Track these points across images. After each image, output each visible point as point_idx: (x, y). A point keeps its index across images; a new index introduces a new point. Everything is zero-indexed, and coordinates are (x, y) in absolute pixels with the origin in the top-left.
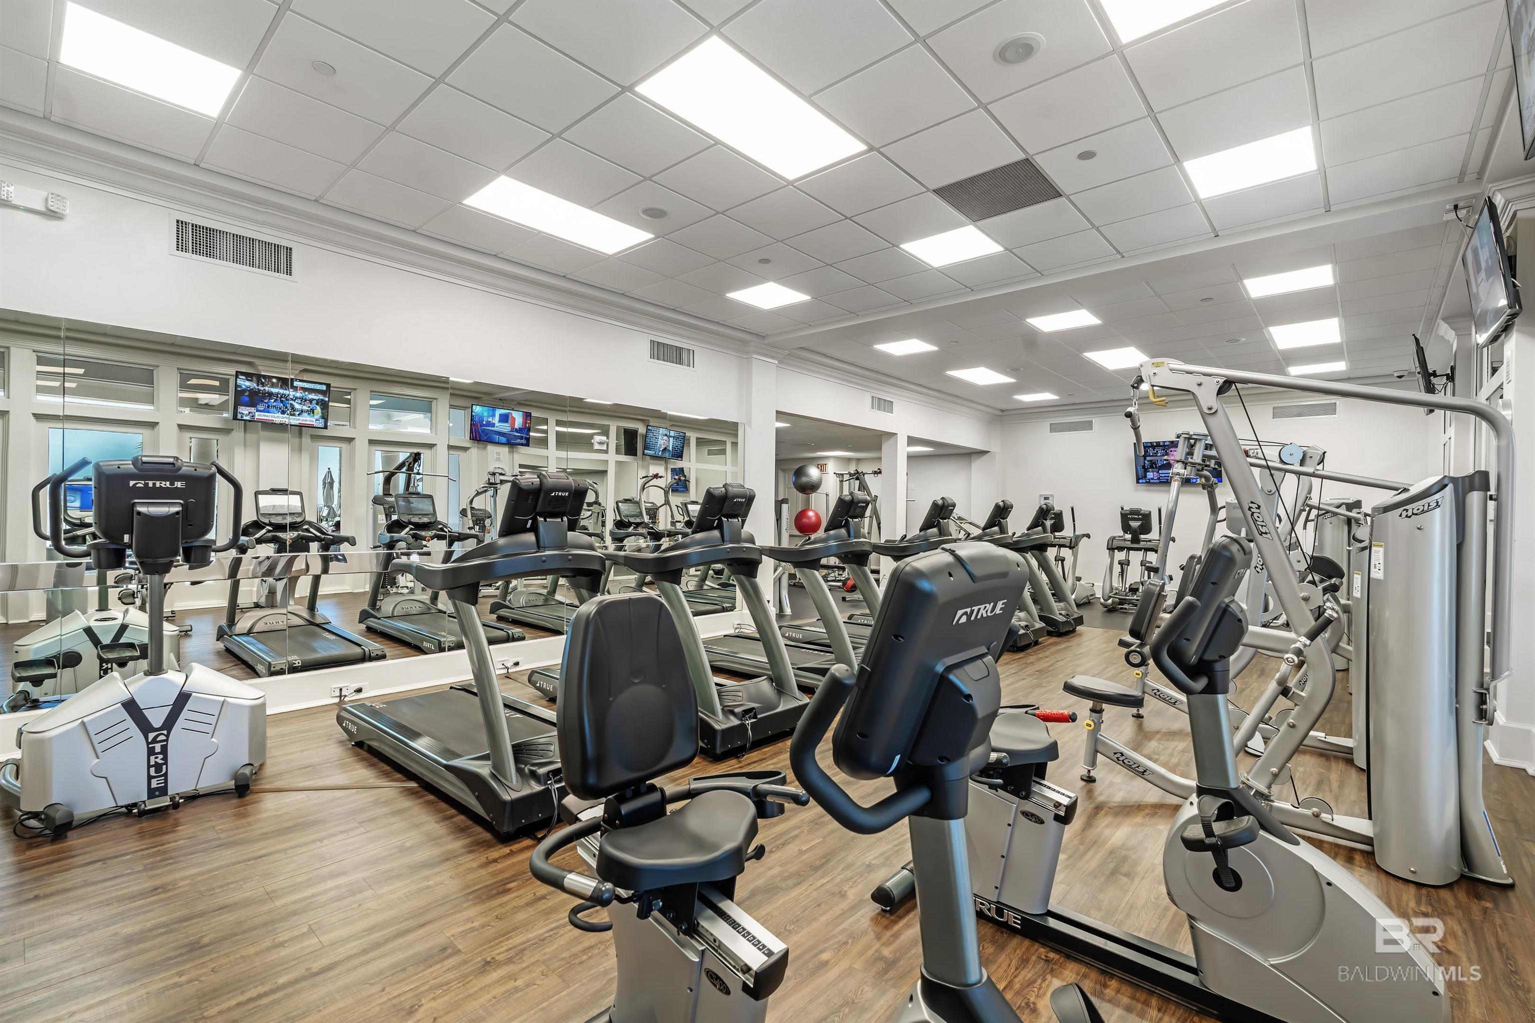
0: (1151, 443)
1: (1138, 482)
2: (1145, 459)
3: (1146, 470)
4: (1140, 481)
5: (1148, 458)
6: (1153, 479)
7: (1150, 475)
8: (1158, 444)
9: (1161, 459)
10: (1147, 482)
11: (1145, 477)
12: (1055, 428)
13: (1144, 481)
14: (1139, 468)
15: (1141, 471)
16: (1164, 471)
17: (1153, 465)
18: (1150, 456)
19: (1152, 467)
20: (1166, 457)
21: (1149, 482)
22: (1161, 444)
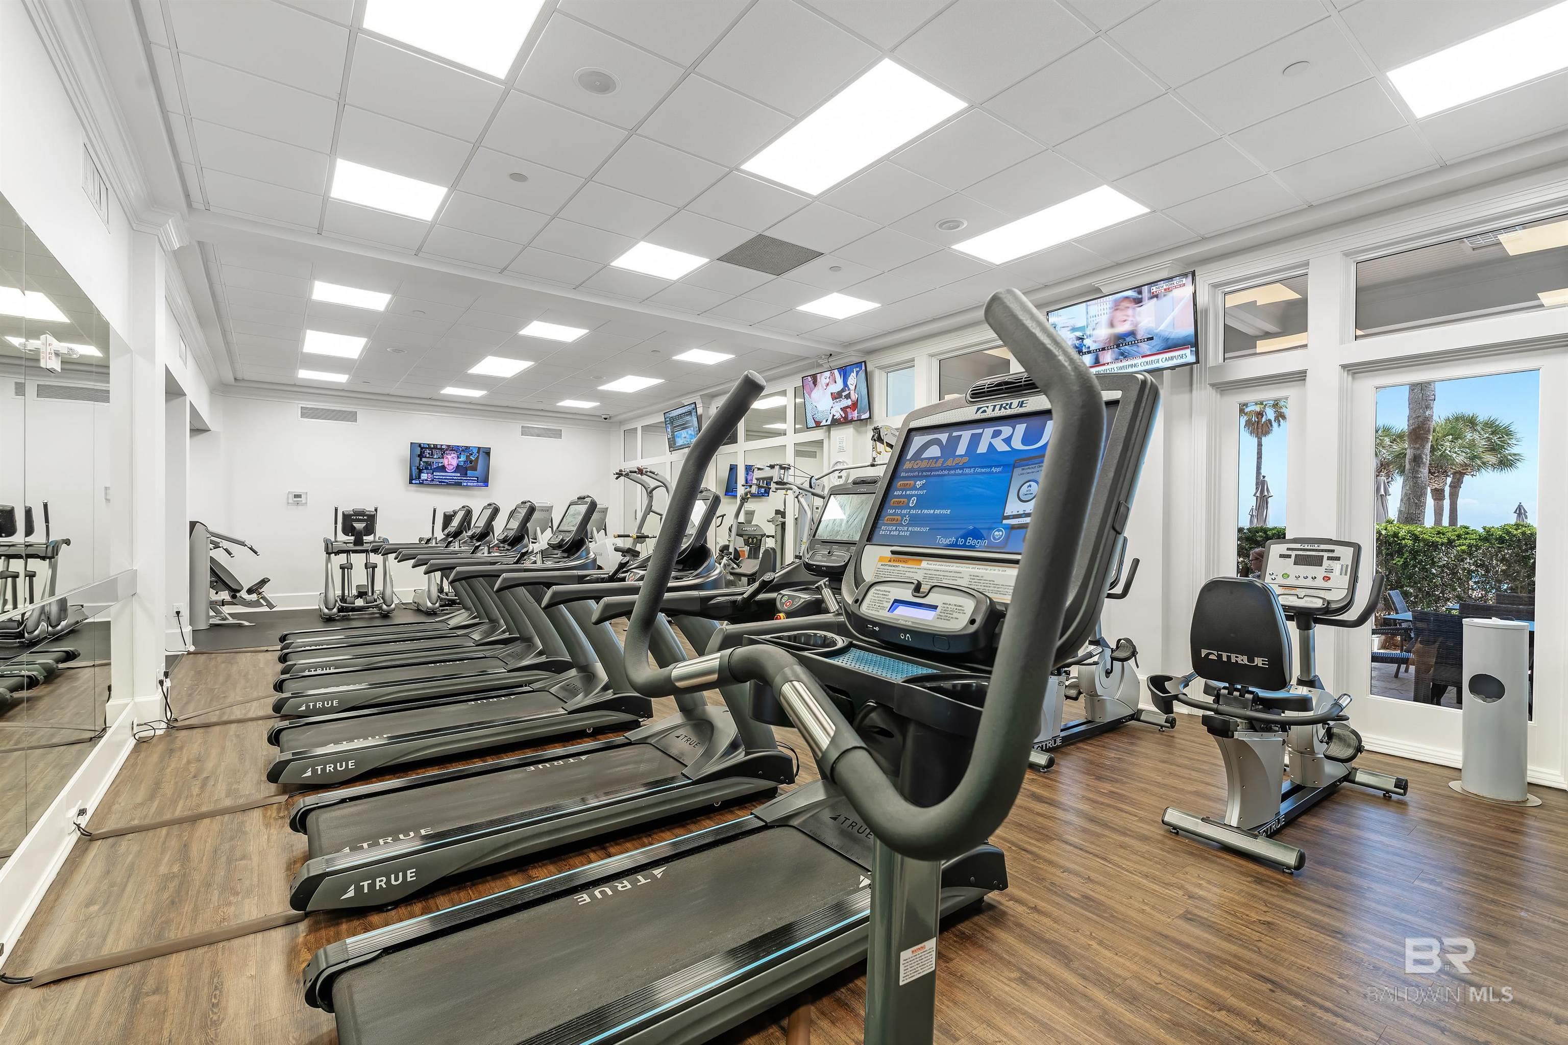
0: (428, 444)
1: (411, 483)
2: (421, 460)
3: (420, 472)
4: (413, 482)
5: (424, 459)
6: (426, 480)
7: (424, 476)
8: (435, 447)
9: (436, 461)
10: (420, 483)
11: (419, 478)
12: (307, 413)
13: (418, 482)
14: (413, 468)
15: (415, 472)
16: (438, 474)
17: (428, 466)
18: (426, 457)
19: (427, 468)
20: (441, 460)
21: (422, 483)
22: (439, 447)
